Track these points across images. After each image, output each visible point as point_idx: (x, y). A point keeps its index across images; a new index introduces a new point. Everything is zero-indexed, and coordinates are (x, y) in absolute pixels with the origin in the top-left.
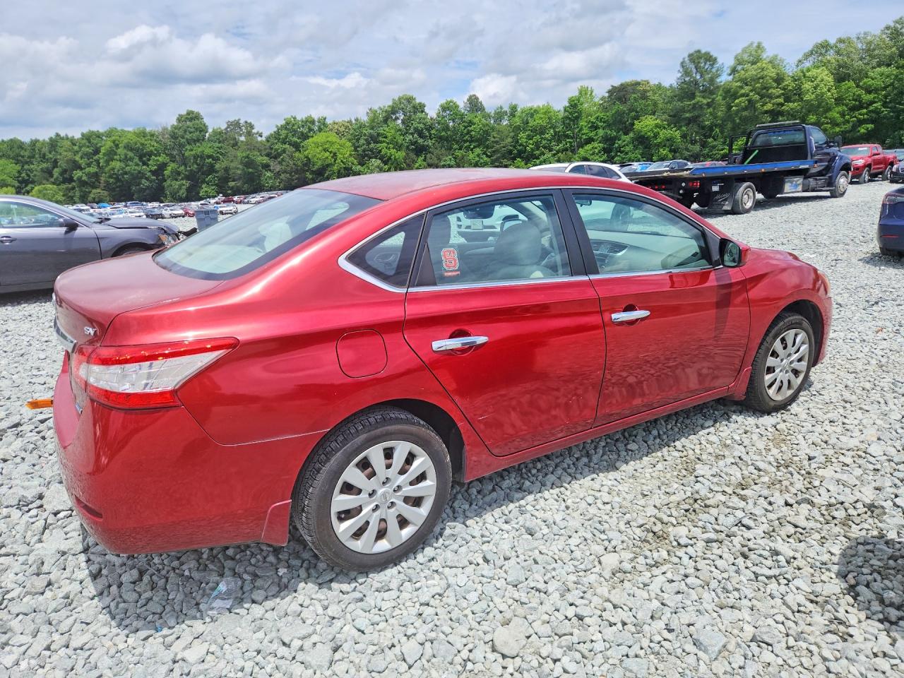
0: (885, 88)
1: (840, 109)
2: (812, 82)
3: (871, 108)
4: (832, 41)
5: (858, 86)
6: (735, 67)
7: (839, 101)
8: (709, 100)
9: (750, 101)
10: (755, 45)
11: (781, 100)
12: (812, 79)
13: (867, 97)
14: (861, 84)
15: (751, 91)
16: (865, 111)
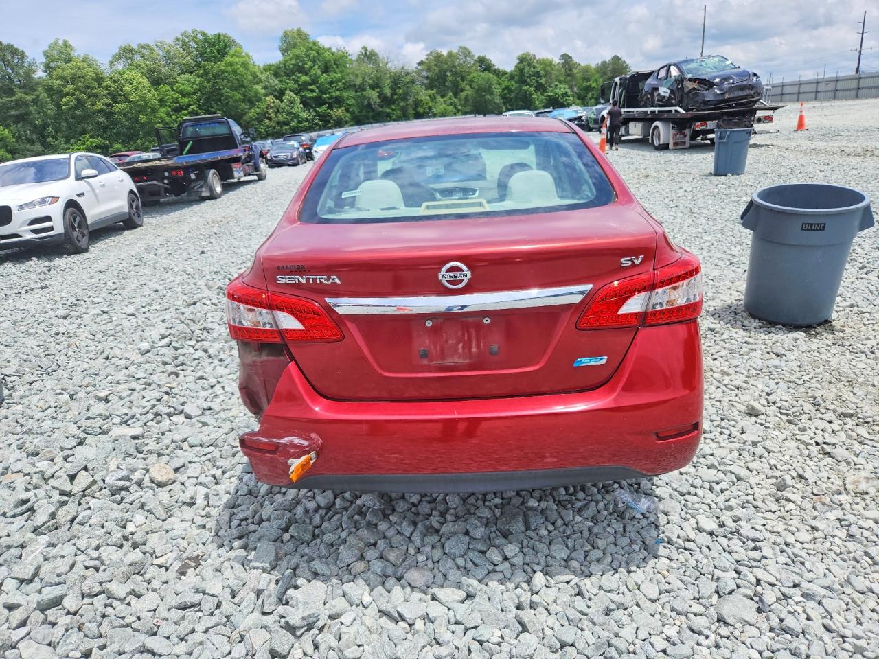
0: (194, 93)
1: (164, 109)
2: (131, 84)
3: (190, 110)
4: (135, 47)
5: (173, 90)
6: (49, 64)
7: (162, 102)
8: (34, 97)
9: (78, 100)
10: (61, 42)
11: (109, 101)
12: (130, 82)
13: (184, 101)
14: (175, 88)
15: (75, 89)
16: (186, 112)
